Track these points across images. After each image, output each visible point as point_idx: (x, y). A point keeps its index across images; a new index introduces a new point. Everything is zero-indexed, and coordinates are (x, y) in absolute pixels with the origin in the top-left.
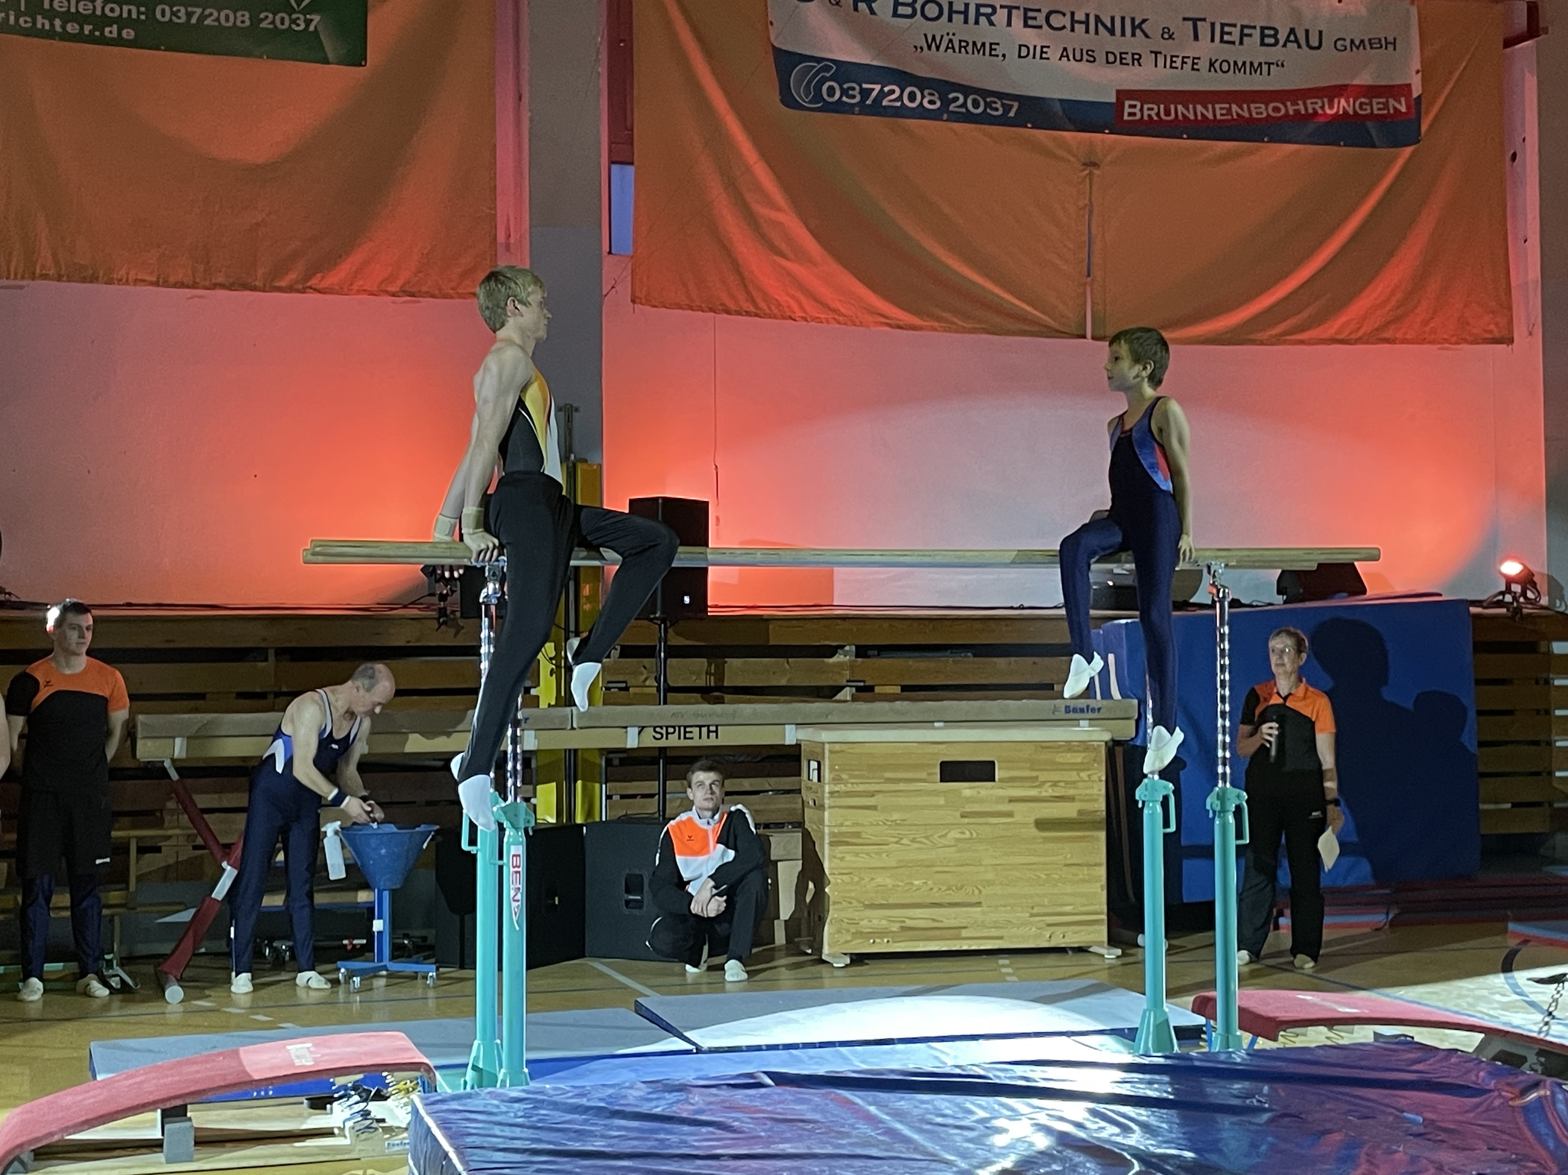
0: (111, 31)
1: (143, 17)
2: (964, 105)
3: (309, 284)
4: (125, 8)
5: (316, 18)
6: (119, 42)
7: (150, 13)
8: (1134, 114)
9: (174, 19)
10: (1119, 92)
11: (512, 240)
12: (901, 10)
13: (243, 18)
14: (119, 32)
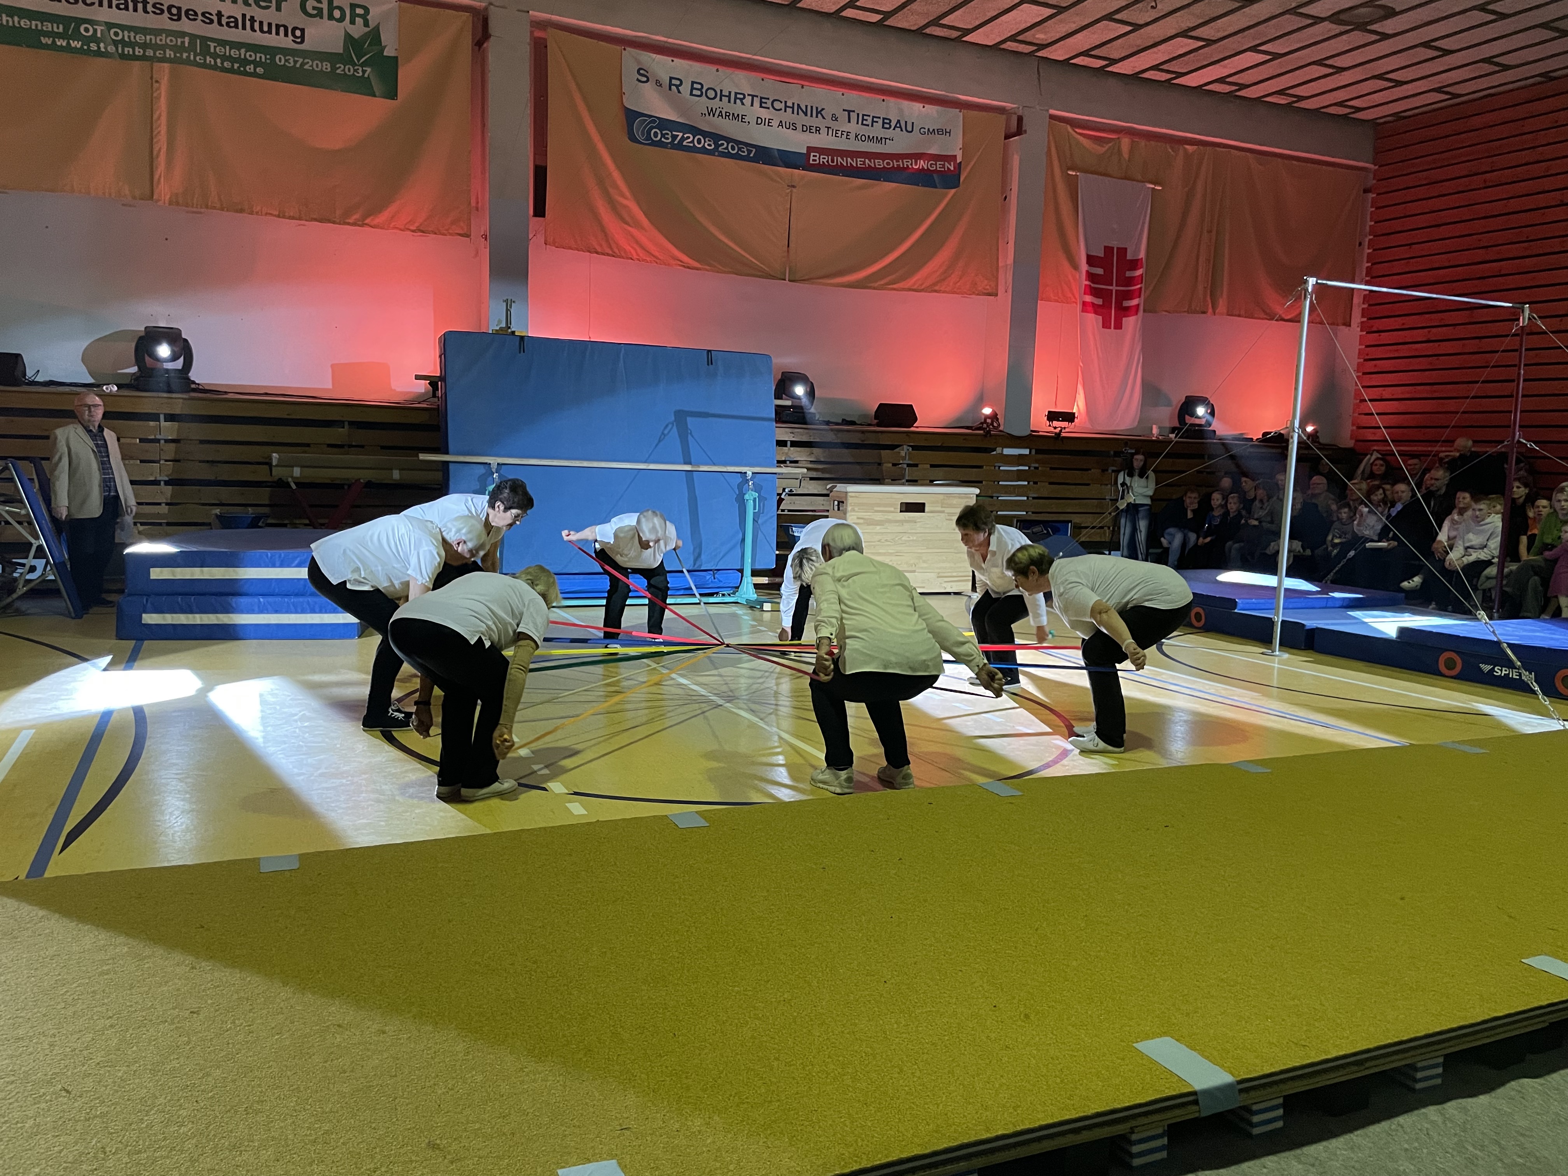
0: (250, 68)
1: (268, 61)
2: (727, 148)
3: (366, 222)
4: (258, 55)
5: (369, 70)
6: (254, 75)
7: (273, 59)
8: (815, 160)
9: (287, 64)
10: (808, 147)
11: (480, 204)
12: (695, 92)
13: (327, 67)
14: (255, 69)
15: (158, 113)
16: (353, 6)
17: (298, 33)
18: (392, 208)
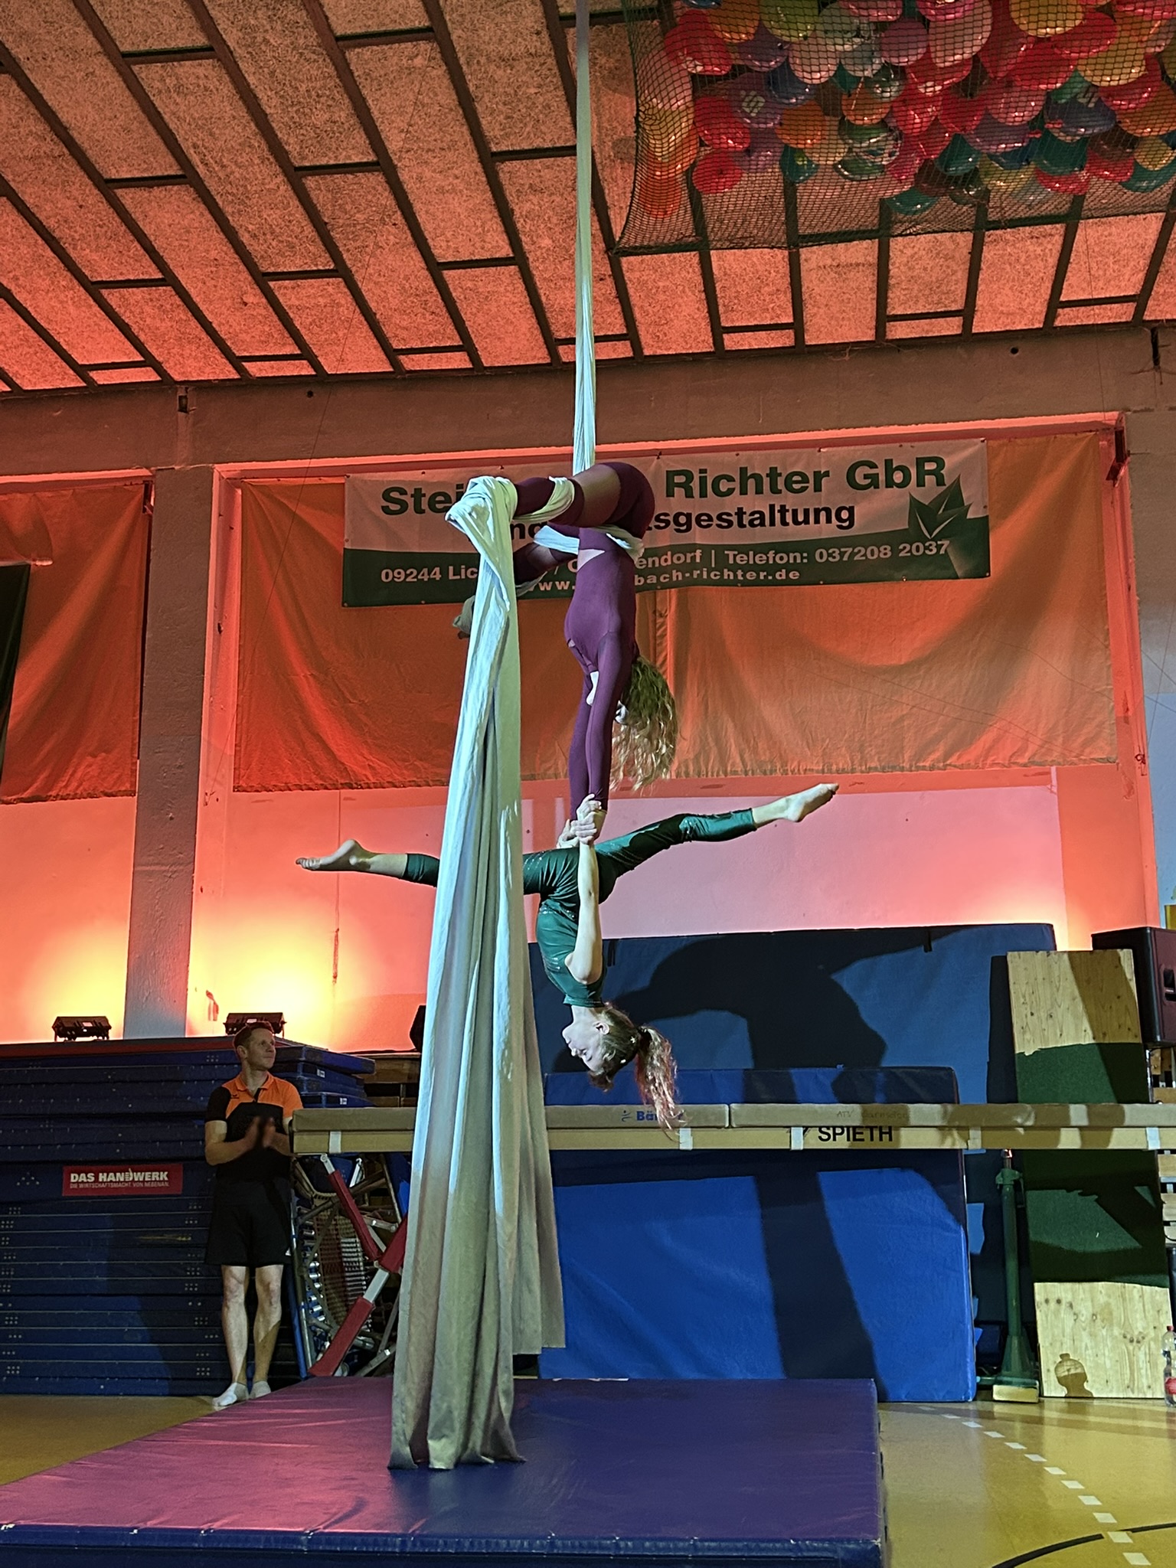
0: (780, 575)
1: (805, 561)
3: (949, 762)
4: (792, 555)
5: (946, 543)
6: (788, 582)
7: (811, 557)
9: (830, 559)
11: (1130, 713)
13: (886, 552)
14: (787, 575)
15: (664, 654)
16: (920, 462)
17: (845, 515)
18: (988, 738)
